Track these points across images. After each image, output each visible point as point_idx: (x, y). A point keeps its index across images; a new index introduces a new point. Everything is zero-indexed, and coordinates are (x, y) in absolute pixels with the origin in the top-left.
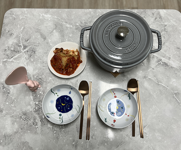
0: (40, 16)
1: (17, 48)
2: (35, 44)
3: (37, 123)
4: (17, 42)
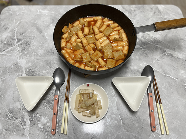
0: (37, 11)
1: (11, 42)
2: (30, 37)
3: (25, 123)
4: (12, 36)
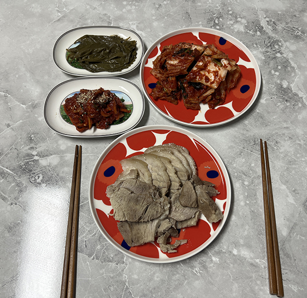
3: (268, 24)
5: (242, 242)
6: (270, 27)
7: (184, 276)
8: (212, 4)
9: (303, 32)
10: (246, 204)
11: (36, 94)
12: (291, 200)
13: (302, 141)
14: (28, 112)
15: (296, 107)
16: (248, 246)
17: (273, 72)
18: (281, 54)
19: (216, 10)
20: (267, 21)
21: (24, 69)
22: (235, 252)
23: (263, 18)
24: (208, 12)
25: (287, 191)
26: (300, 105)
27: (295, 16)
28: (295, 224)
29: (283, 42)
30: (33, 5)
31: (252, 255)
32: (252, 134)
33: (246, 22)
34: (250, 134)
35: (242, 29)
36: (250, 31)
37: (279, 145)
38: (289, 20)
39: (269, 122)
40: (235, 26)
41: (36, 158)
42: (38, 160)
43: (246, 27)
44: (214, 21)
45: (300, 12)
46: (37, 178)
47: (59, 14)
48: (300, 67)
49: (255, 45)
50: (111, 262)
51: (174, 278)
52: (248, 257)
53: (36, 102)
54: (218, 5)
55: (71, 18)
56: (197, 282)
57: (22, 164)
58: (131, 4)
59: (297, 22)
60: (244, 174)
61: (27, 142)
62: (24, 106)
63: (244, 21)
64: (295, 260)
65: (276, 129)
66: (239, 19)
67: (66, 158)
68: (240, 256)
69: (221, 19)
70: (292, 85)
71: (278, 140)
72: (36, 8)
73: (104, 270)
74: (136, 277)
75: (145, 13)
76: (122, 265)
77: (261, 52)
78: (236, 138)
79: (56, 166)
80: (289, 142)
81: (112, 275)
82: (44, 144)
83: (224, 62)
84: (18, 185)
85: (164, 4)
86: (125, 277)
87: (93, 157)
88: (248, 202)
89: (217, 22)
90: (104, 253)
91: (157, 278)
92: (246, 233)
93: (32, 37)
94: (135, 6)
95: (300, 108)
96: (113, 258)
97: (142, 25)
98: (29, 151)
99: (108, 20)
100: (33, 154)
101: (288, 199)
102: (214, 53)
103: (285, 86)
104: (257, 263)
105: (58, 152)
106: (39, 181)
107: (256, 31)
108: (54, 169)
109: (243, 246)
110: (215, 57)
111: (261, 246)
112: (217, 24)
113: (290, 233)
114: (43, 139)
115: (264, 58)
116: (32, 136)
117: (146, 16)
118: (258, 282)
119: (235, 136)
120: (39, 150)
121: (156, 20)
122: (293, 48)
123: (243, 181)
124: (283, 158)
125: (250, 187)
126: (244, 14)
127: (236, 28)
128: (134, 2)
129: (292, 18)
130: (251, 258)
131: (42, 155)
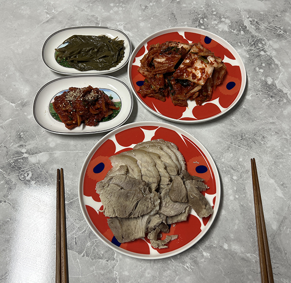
3: (251, 24)
5: (232, 236)
6: (253, 26)
7: (175, 271)
8: (197, 5)
9: (285, 31)
10: (235, 199)
11: (25, 92)
12: (280, 193)
13: (288, 136)
14: (17, 110)
15: (282, 103)
16: (239, 240)
17: (257, 69)
18: (265, 52)
19: (200, 11)
20: (250, 21)
21: (13, 69)
22: (226, 246)
23: (246, 18)
24: (193, 13)
25: (276, 185)
26: (285, 101)
27: (277, 16)
28: (285, 218)
29: (266, 40)
30: (23, 7)
31: (243, 250)
32: (239, 130)
33: (230, 22)
34: (237, 129)
35: (226, 29)
36: (234, 30)
37: (266, 139)
38: (271, 20)
39: (255, 118)
40: (220, 26)
41: (25, 155)
42: (27, 158)
43: (230, 27)
44: (199, 22)
45: (282, 12)
46: (26, 175)
47: (48, 16)
48: (283, 64)
49: (239, 44)
50: (101, 258)
51: (165, 274)
52: (239, 251)
53: (25, 100)
54: (202, 6)
55: (60, 19)
56: (188, 278)
57: (12, 161)
58: (119, 5)
59: (279, 21)
60: (232, 168)
61: (17, 139)
62: (13, 105)
63: (227, 21)
64: (286, 254)
65: (262, 124)
66: (223, 19)
67: (56, 156)
68: (230, 250)
69: (205, 20)
70: (276, 82)
71: (265, 135)
72: (26, 11)
73: (94, 267)
74: (126, 273)
75: (132, 14)
76: (113, 262)
77: (245, 51)
78: (224, 133)
79: (45, 164)
80: (276, 136)
81: (102, 272)
82: (33, 142)
83: (211, 59)
84: (7, 183)
85: (150, 6)
86: (116, 274)
87: (82, 154)
88: (237, 197)
89: (201, 22)
90: (94, 250)
91: (149, 274)
92: (236, 227)
93: (22, 38)
94: (122, 7)
95: (285, 104)
96: (103, 255)
97: (129, 26)
98: (19, 148)
99: (96, 21)
100: (22, 151)
101: (277, 192)
102: (201, 51)
103: (269, 82)
104: (248, 257)
105: (48, 150)
106: (28, 178)
107: (240, 31)
108: (43, 166)
109: (234, 240)
110: (202, 54)
111: (252, 240)
112: (202, 24)
113: (279, 227)
114: (33, 137)
115: (248, 56)
116: (22, 134)
117: (133, 17)
118: (250, 277)
119: (222, 132)
120: (28, 147)
121: (143, 20)
122: (276, 46)
123: (232, 175)
124: (270, 153)
125: (239, 181)
126: (228, 14)
127: (220, 28)
128: (121, 4)
129: (274, 18)
130: (242, 253)
131: (31, 153)
